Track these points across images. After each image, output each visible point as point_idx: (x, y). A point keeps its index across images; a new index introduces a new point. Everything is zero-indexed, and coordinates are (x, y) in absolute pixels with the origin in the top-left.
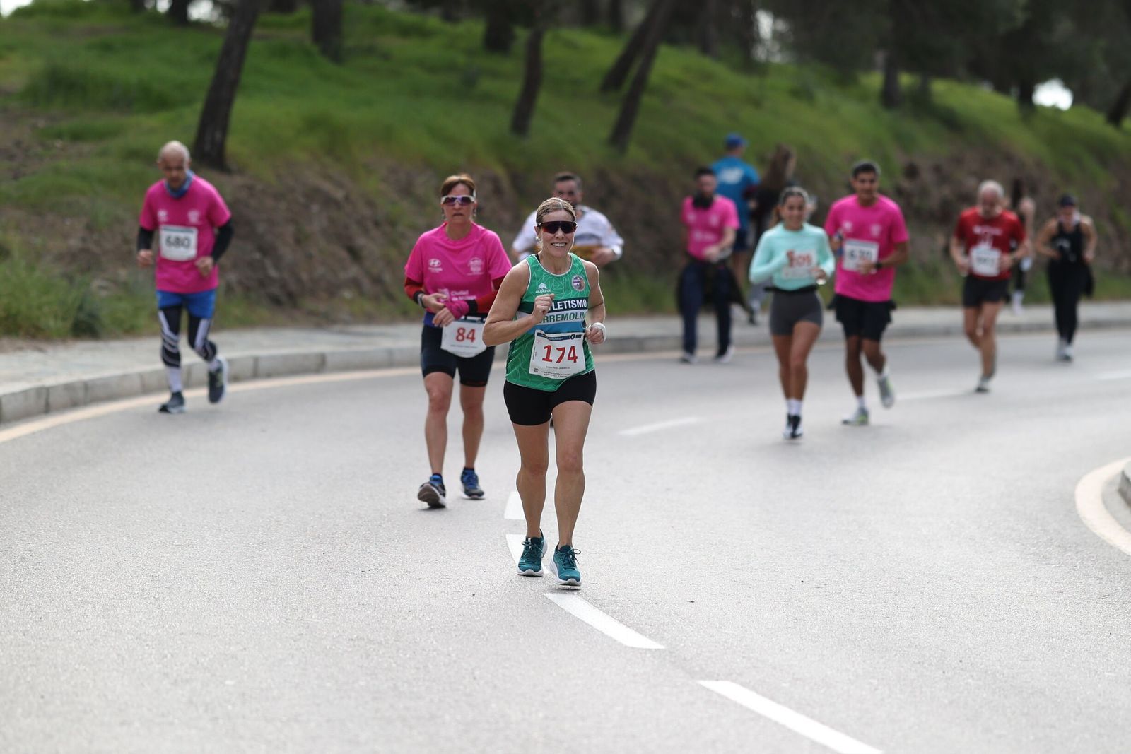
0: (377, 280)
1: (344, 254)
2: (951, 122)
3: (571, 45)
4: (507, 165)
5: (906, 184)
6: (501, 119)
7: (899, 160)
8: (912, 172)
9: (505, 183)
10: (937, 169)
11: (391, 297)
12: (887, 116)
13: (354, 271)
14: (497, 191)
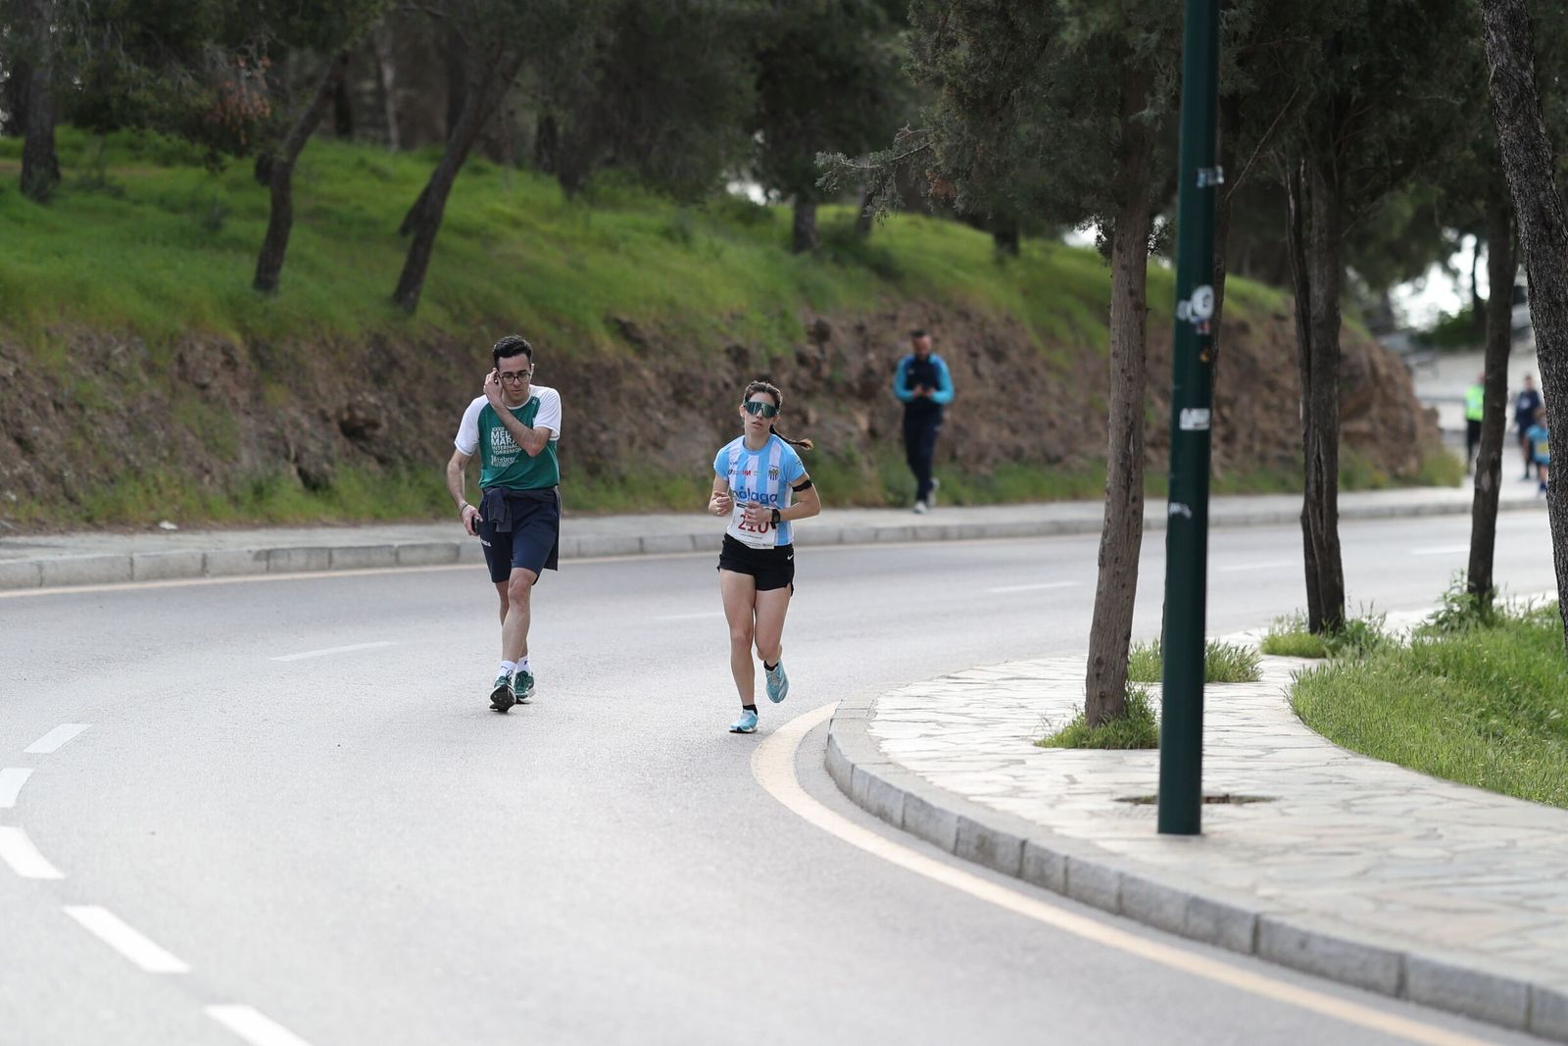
0: (54, 478)
1: (11, 445)
2: (885, 269)
4: (244, 330)
5: (812, 350)
6: (246, 268)
7: (803, 318)
8: (821, 334)
9: (242, 353)
10: (859, 330)
11: (72, 499)
12: (790, 261)
13: (23, 466)
14: (230, 363)
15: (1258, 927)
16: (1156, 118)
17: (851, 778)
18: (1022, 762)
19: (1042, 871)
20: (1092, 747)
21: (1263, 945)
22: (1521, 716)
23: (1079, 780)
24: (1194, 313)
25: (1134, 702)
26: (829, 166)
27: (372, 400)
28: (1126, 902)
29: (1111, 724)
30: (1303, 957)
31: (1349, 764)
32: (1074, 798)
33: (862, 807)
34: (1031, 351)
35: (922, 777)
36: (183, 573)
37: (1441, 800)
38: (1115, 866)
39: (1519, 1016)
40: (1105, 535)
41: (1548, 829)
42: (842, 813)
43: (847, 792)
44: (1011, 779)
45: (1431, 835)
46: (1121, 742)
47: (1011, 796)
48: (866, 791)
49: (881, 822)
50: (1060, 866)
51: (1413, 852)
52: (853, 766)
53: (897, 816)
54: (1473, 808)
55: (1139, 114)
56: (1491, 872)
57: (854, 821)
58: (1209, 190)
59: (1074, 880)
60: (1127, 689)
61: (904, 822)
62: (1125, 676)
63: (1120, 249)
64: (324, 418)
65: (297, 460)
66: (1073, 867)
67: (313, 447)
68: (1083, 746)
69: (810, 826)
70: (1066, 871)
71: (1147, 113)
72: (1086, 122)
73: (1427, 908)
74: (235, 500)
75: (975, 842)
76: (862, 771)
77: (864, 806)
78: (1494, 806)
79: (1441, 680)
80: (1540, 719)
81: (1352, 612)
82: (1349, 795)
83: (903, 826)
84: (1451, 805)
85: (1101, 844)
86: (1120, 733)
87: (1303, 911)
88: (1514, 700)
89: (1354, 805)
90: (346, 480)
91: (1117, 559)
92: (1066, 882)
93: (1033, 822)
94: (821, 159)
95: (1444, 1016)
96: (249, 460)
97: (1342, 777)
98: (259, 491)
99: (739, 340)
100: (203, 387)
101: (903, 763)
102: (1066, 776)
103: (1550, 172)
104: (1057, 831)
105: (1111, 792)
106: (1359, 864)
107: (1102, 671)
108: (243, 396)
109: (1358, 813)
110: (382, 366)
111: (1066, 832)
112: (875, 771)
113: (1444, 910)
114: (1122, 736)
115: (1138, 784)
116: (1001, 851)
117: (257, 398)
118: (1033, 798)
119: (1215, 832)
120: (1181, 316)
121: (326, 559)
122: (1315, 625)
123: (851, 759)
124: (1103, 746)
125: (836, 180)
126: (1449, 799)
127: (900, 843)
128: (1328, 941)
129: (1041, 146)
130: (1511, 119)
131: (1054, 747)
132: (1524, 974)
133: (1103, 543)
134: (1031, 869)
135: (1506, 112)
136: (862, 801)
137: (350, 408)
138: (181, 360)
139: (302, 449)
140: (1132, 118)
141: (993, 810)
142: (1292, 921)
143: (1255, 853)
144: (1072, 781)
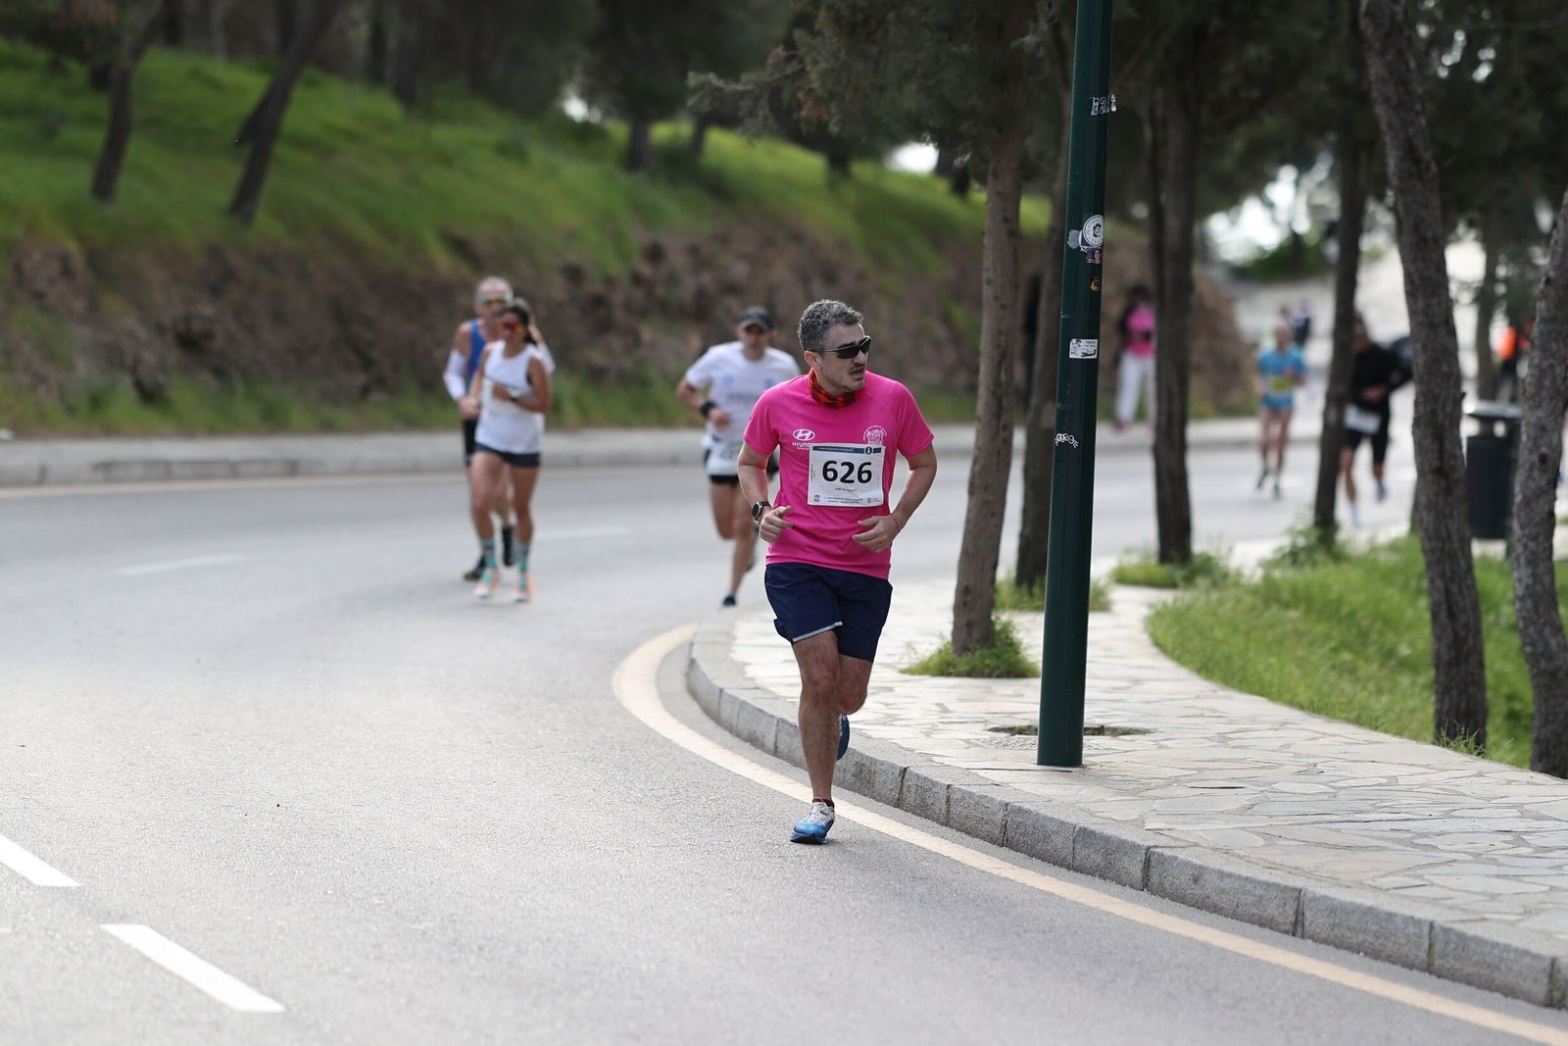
2: (719, 188)
3: (214, 84)
4: (81, 239)
5: (645, 269)
6: (79, 178)
7: (637, 237)
8: (655, 254)
9: (78, 261)
10: (694, 251)
12: (626, 181)
14: (67, 271)
15: (1149, 859)
16: (1038, 45)
17: (719, 703)
18: (890, 689)
19: (923, 800)
20: (959, 675)
21: (1154, 878)
22: (1371, 650)
23: (951, 709)
24: (1084, 242)
25: (1001, 631)
26: (701, 87)
27: (206, 309)
28: (1010, 834)
29: (978, 653)
30: (1197, 891)
31: (1218, 697)
32: (949, 726)
33: (731, 732)
34: (861, 277)
35: (793, 702)
36: (20, 482)
37: (1317, 735)
38: (1000, 796)
39: (1423, 955)
40: (975, 463)
41: (1427, 766)
42: (711, 738)
43: (716, 717)
44: (882, 706)
45: (1311, 771)
46: (987, 671)
47: (884, 724)
48: (735, 716)
49: (751, 747)
50: (943, 795)
51: (1298, 788)
52: (721, 691)
53: (770, 742)
54: (1351, 744)
55: (1022, 40)
56: (1376, 809)
57: (725, 746)
58: (1103, 118)
59: (955, 809)
60: (993, 618)
61: (776, 747)
62: (991, 605)
63: (995, 175)
64: (160, 329)
65: (134, 371)
66: (954, 797)
67: (149, 357)
68: (949, 675)
69: (682, 750)
70: (948, 801)
71: (1029, 39)
72: (965, 48)
73: (1318, 844)
74: (71, 410)
75: (853, 770)
76: (731, 696)
77: (732, 730)
78: (1370, 742)
79: (1293, 614)
80: (1388, 654)
81: (1199, 545)
82: (1225, 728)
83: (776, 752)
84: (1326, 740)
85: (982, 773)
86: (987, 662)
87: (1196, 845)
88: (1364, 636)
89: (1232, 739)
90: (182, 392)
91: (986, 488)
92: (948, 811)
93: (913, 750)
94: (693, 79)
95: (1343, 953)
96: (85, 370)
97: (1212, 710)
98: (96, 402)
99: (573, 257)
100: (39, 296)
101: (771, 689)
102: (938, 704)
103: (1418, 107)
104: (935, 759)
105: (985, 722)
106: (1242, 799)
107: (969, 599)
108: (79, 305)
109: (1234, 747)
110: (218, 278)
111: (947, 762)
112: (744, 696)
113: (1336, 847)
114: (988, 666)
115: (1011, 714)
116: (879, 779)
117: (93, 307)
118: (907, 726)
119: (1095, 764)
120: (1072, 244)
121: (165, 470)
122: (1164, 556)
123: (719, 684)
124: (971, 673)
125: (707, 101)
126: (1323, 734)
127: (774, 769)
128: (1222, 874)
129: (919, 71)
130: (1381, 53)
131: (921, 674)
132: (1426, 913)
133: (973, 471)
134: (910, 798)
135: (1377, 45)
136: (731, 725)
137: (187, 319)
138: (18, 269)
139: (137, 361)
140: (1014, 44)
141: (870, 738)
142: (1182, 855)
143: (1136, 788)
144: (945, 710)
